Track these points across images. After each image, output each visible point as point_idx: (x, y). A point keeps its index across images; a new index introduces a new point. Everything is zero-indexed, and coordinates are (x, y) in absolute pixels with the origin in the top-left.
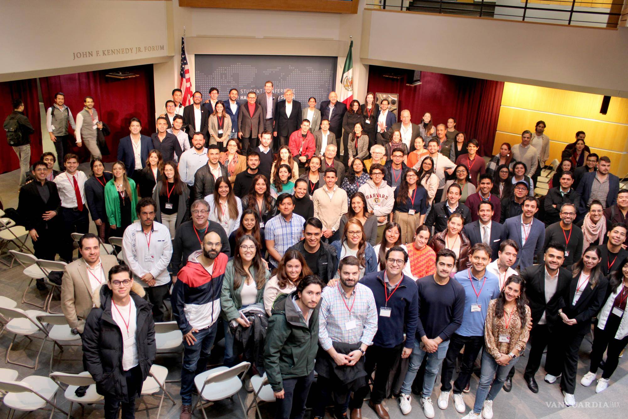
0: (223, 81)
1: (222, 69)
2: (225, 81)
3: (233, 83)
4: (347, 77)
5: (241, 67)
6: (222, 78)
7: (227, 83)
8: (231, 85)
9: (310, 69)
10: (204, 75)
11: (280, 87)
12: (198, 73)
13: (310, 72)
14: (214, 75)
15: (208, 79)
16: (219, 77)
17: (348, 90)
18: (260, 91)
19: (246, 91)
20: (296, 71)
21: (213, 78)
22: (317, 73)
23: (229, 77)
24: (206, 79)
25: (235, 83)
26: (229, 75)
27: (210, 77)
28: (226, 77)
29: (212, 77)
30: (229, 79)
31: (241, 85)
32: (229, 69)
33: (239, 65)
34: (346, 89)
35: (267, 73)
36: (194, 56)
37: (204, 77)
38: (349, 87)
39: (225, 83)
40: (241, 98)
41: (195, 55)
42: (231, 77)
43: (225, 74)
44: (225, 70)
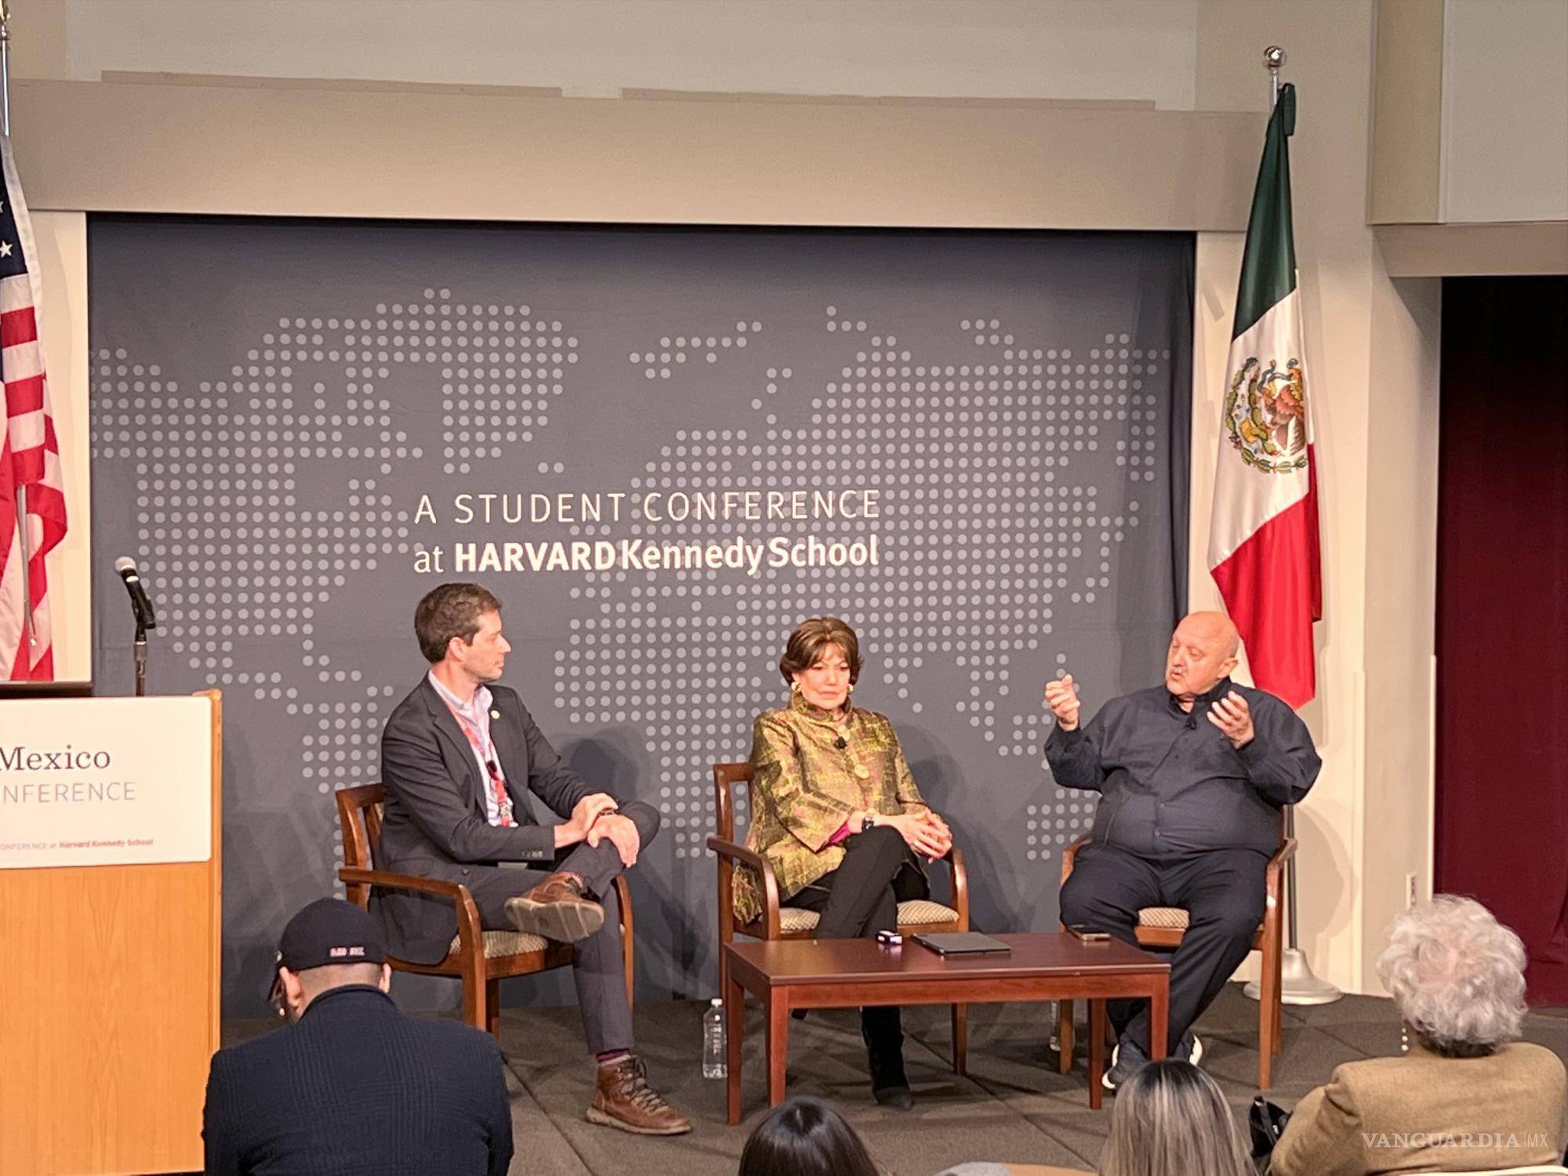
0: (312, 429)
1: (309, 332)
2: (328, 429)
3: (394, 444)
4: (1252, 361)
5: (454, 318)
6: (303, 404)
7: (345, 445)
8: (378, 460)
9: (987, 332)
10: (163, 380)
11: (764, 473)
12: (114, 362)
13: (992, 355)
14: (246, 379)
15: (198, 411)
16: (279, 396)
17: (1264, 466)
18: (607, 504)
19: (496, 505)
20: (884, 349)
21: (238, 403)
22: (1045, 362)
23: (360, 396)
24: (181, 412)
25: (408, 446)
26: (359, 380)
27: (214, 395)
28: (336, 402)
29: (229, 394)
30: (360, 412)
31: (457, 460)
32: (358, 332)
33: (437, 303)
34: (1249, 457)
35: (658, 365)
36: (78, 228)
37: (164, 395)
38: (1274, 442)
39: (329, 444)
40: (460, 557)
41: (93, 218)
42: (375, 398)
43: (334, 375)
44: (334, 340)
